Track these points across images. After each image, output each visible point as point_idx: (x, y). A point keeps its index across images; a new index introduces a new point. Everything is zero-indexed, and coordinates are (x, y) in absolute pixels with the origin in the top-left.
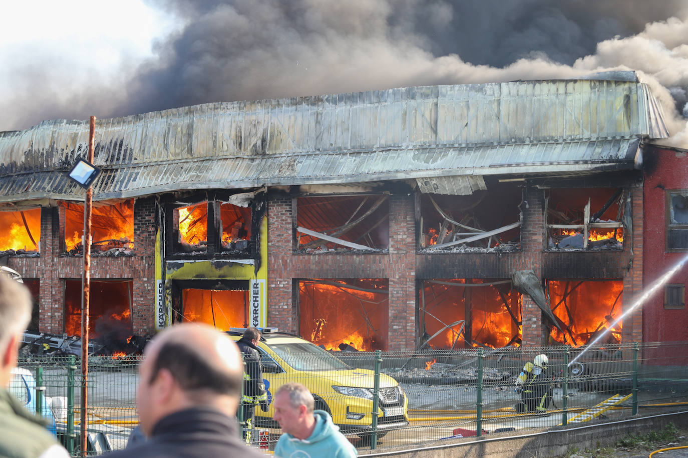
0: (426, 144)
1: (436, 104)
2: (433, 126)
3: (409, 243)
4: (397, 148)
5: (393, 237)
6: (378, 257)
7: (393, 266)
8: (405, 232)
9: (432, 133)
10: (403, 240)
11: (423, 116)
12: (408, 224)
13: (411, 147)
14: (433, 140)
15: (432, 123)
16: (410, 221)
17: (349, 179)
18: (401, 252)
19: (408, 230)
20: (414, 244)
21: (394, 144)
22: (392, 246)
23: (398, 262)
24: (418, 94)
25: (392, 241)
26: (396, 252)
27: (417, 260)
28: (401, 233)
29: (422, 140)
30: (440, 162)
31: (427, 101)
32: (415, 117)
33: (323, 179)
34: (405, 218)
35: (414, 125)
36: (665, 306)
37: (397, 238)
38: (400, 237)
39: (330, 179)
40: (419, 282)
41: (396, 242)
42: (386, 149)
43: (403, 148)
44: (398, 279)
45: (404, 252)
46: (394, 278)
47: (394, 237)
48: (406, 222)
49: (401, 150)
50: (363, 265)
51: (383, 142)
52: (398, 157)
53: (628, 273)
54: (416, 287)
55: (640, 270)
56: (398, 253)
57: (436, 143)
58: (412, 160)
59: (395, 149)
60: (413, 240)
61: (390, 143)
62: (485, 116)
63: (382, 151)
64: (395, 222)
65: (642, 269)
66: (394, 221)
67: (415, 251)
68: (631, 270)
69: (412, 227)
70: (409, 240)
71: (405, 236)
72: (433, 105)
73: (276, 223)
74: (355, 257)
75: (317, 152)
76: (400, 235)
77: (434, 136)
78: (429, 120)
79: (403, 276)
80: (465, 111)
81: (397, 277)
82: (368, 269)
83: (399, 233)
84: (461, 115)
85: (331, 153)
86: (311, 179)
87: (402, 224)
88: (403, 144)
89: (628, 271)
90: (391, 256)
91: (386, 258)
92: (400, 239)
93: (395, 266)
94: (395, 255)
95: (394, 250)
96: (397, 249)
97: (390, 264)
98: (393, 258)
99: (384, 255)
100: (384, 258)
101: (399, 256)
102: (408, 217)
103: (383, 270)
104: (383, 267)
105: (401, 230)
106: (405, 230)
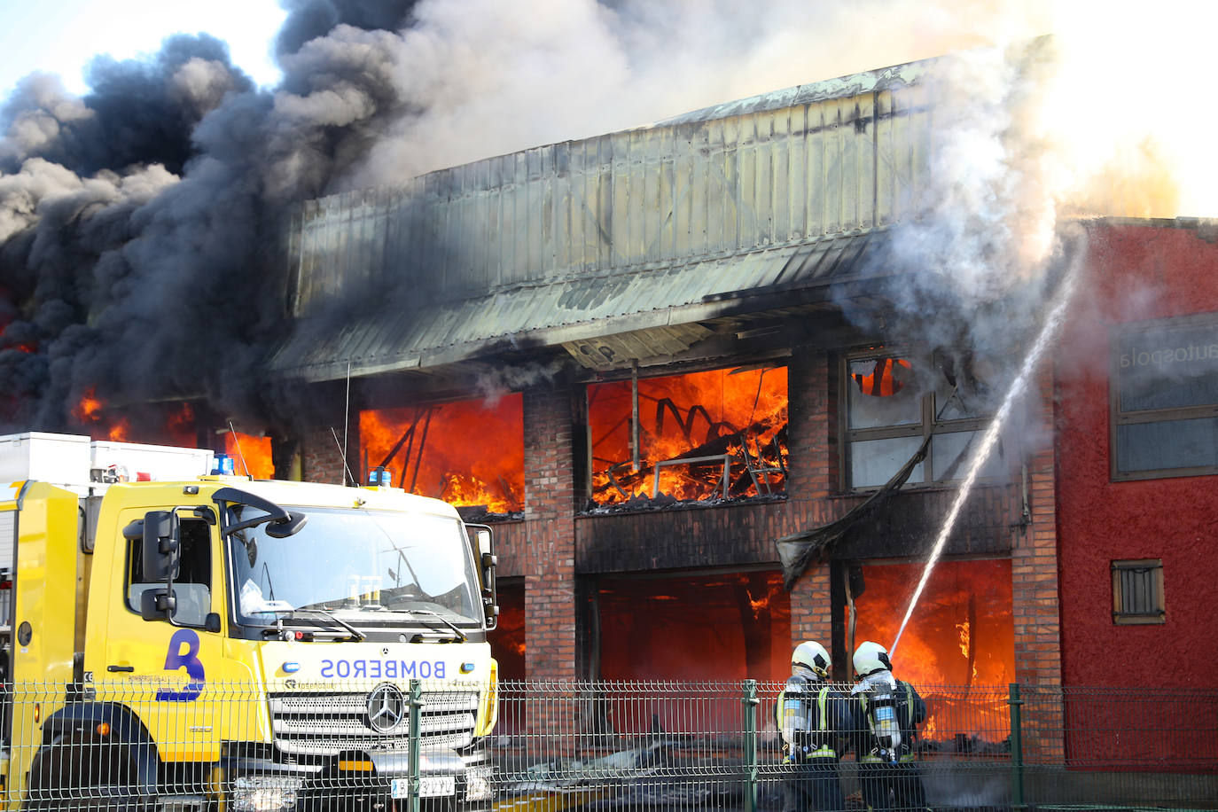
0: (590, 270)
1: (609, 177)
2: (603, 227)
3: (561, 493)
4: (535, 284)
5: (531, 482)
6: (503, 530)
7: (533, 549)
8: (553, 470)
9: (602, 241)
10: (550, 488)
11: (583, 205)
12: (559, 452)
13: (560, 279)
14: (605, 257)
15: (602, 219)
16: (564, 444)
17: (432, 357)
18: (546, 515)
19: (559, 464)
20: (572, 497)
21: (529, 274)
22: (530, 505)
23: (541, 539)
24: (573, 159)
25: (529, 492)
26: (536, 516)
27: (579, 533)
28: (547, 474)
29: (583, 260)
30: (608, 305)
31: (589, 172)
32: (569, 211)
34: (553, 439)
35: (566, 229)
36: (1117, 619)
37: (540, 484)
38: (544, 481)
40: (583, 579)
41: (538, 492)
42: (513, 287)
43: (546, 281)
44: (542, 577)
45: (552, 515)
46: (534, 575)
47: (534, 483)
48: (556, 448)
49: (541, 287)
51: (508, 273)
52: (531, 301)
53: (1022, 539)
54: (576, 592)
55: (1050, 530)
56: (541, 518)
57: (610, 264)
58: (556, 305)
59: (531, 285)
60: (568, 486)
61: (521, 273)
62: (706, 192)
63: (506, 292)
64: (536, 449)
65: (1053, 525)
66: (533, 447)
67: (573, 512)
68: (1029, 531)
69: (566, 457)
70: (562, 487)
71: (554, 480)
72: (603, 179)
73: (319, 468)
76: (544, 477)
77: (605, 249)
78: (594, 214)
79: (551, 570)
80: (667, 186)
81: (540, 573)
83: (542, 473)
84: (659, 196)
87: (549, 453)
88: (546, 274)
89: (1023, 533)
90: (528, 525)
91: (518, 531)
92: (545, 485)
93: (537, 548)
94: (535, 523)
95: (533, 513)
96: (540, 509)
97: (527, 543)
98: (532, 531)
99: (516, 523)
100: (515, 532)
101: (544, 523)
102: (558, 435)
103: (514, 557)
104: (514, 552)
105: (547, 467)
106: (554, 465)
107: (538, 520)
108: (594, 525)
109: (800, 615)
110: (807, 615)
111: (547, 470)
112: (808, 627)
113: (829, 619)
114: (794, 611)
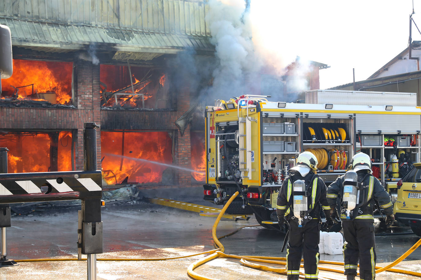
0: (111, 25)
2: (116, 13)
3: (94, 101)
5: (81, 96)
6: (68, 112)
7: (82, 119)
9: (115, 17)
10: (89, 99)
11: (108, 2)
13: (100, 26)
14: (117, 23)
15: (115, 9)
16: (96, 84)
18: (87, 108)
19: (93, 91)
21: (85, 21)
22: (80, 103)
23: (85, 116)
25: (80, 99)
26: (83, 108)
27: (102, 115)
28: (88, 93)
29: (109, 22)
32: (102, 2)
33: (40, 43)
34: (91, 81)
35: (101, 9)
37: (85, 97)
38: (87, 96)
39: (47, 44)
41: (84, 100)
42: (80, 25)
43: (94, 25)
46: (82, 128)
47: (82, 96)
48: (92, 85)
50: (55, 117)
51: (76, 18)
52: (94, 32)
56: (85, 109)
59: (88, 25)
60: (98, 99)
61: (82, 20)
62: (153, 10)
63: (77, 26)
64: (83, 84)
66: (82, 83)
67: (100, 108)
69: (97, 89)
70: (95, 99)
71: (91, 96)
74: (47, 111)
75: (16, 18)
76: (86, 94)
78: (112, 6)
80: (139, 4)
82: (60, 121)
83: (86, 93)
84: (136, 7)
85: (29, 20)
86: (28, 41)
87: (89, 86)
88: (92, 23)
90: (80, 111)
91: (75, 113)
92: (87, 98)
93: (83, 120)
94: (82, 111)
95: (82, 107)
96: (85, 106)
97: (79, 117)
98: (81, 113)
99: (74, 110)
100: (74, 113)
101: (86, 111)
102: (94, 81)
103: (73, 122)
104: (73, 120)
105: (87, 91)
106: (91, 91)
107: (83, 110)
108: (108, 113)
109: (181, 146)
110: (183, 146)
111: (88, 92)
112: (183, 149)
113: (190, 147)
114: (179, 144)
